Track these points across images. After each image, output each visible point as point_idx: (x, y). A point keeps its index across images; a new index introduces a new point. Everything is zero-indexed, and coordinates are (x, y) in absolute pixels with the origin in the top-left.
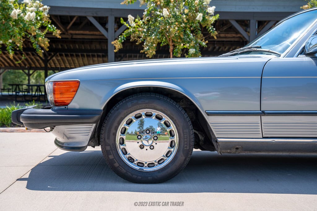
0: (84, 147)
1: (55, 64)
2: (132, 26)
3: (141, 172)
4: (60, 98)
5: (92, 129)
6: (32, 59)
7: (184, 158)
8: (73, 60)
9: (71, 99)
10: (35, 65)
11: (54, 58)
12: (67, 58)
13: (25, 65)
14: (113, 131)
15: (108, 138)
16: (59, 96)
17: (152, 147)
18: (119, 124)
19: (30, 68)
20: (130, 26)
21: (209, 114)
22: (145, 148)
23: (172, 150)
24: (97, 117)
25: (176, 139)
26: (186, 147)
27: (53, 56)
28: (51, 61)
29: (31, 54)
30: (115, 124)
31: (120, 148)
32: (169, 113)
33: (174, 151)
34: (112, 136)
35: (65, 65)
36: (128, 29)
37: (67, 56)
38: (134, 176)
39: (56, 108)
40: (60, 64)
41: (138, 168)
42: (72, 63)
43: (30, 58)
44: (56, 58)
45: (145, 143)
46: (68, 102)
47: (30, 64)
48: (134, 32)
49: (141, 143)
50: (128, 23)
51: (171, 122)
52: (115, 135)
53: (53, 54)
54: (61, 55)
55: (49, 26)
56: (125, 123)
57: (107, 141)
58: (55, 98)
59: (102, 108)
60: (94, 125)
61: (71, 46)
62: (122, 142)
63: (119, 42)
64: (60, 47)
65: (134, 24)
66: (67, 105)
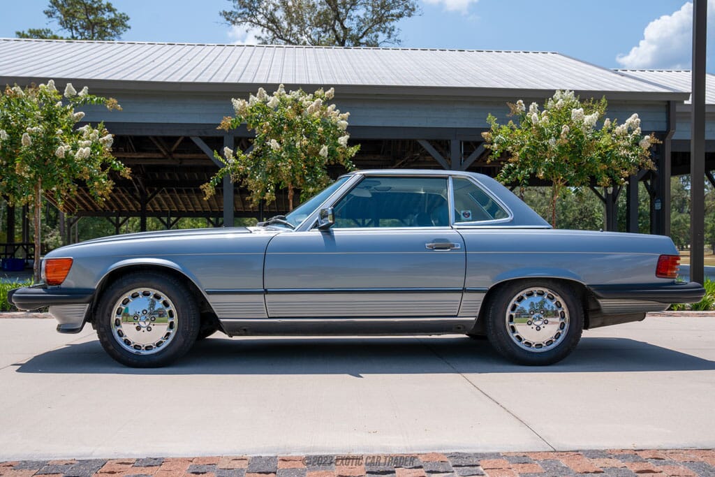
0: (77, 329)
1: (161, 205)
2: (229, 162)
3: (138, 355)
4: (52, 277)
5: (86, 310)
6: (122, 199)
7: (183, 340)
8: (190, 199)
9: (63, 278)
10: (128, 208)
11: (159, 196)
12: (180, 196)
13: (112, 208)
14: (107, 311)
15: (103, 320)
16: (52, 275)
17: (149, 329)
18: (114, 303)
19: (120, 213)
20: (227, 162)
21: (209, 293)
22: (142, 329)
23: (171, 331)
24: (89, 297)
25: (175, 320)
26: (186, 328)
27: (156, 193)
28: (153, 199)
29: (120, 191)
30: (110, 304)
31: (115, 330)
32: (167, 292)
33: (173, 332)
34: (106, 317)
35: (178, 208)
36: (224, 166)
37: (179, 192)
38: (129, 360)
39: (49, 287)
40: (169, 205)
41: (134, 351)
42: (190, 203)
43: (119, 196)
44: (162, 196)
45: (142, 324)
46: (61, 281)
47: (119, 206)
48: (233, 170)
49: (137, 325)
50: (223, 157)
51: (169, 301)
52: (110, 315)
53: (156, 189)
54: (170, 191)
55: (114, 162)
56: (121, 303)
57: (101, 322)
58: (47, 276)
59: (96, 287)
60: (88, 305)
61: (186, 175)
62: (118, 323)
63: (211, 185)
64: (168, 178)
65: (232, 160)
66: (60, 284)
